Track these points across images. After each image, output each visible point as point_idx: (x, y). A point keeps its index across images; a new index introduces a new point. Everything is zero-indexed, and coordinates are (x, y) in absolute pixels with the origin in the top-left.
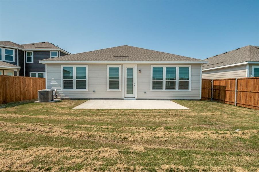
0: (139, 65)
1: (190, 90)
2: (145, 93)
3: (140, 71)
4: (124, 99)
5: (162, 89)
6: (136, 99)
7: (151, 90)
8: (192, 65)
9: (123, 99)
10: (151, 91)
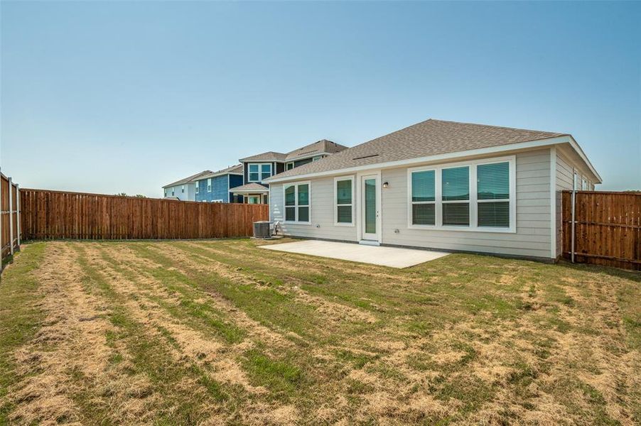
0: (384, 171)
1: (512, 228)
2: (397, 231)
3: (387, 183)
4: (361, 242)
5: (433, 223)
6: (381, 245)
7: (410, 225)
8: (518, 154)
9: (358, 243)
10: (409, 227)
